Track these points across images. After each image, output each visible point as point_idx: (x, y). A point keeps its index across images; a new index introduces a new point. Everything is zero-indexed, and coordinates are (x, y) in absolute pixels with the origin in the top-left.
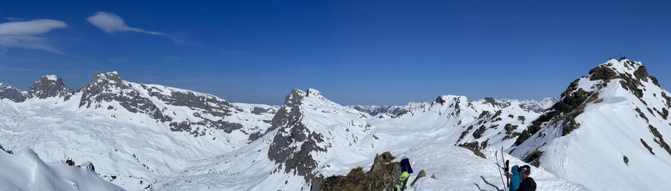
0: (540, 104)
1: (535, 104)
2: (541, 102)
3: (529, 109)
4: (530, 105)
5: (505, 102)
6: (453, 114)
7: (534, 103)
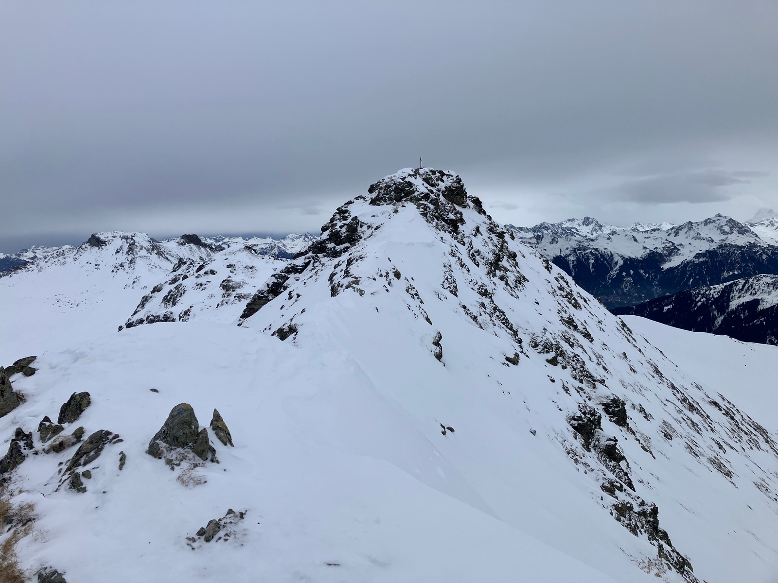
0: (280, 245)
1: (273, 245)
2: (283, 241)
3: (263, 253)
4: (265, 246)
5: (219, 242)
6: (122, 266)
7: (271, 244)
